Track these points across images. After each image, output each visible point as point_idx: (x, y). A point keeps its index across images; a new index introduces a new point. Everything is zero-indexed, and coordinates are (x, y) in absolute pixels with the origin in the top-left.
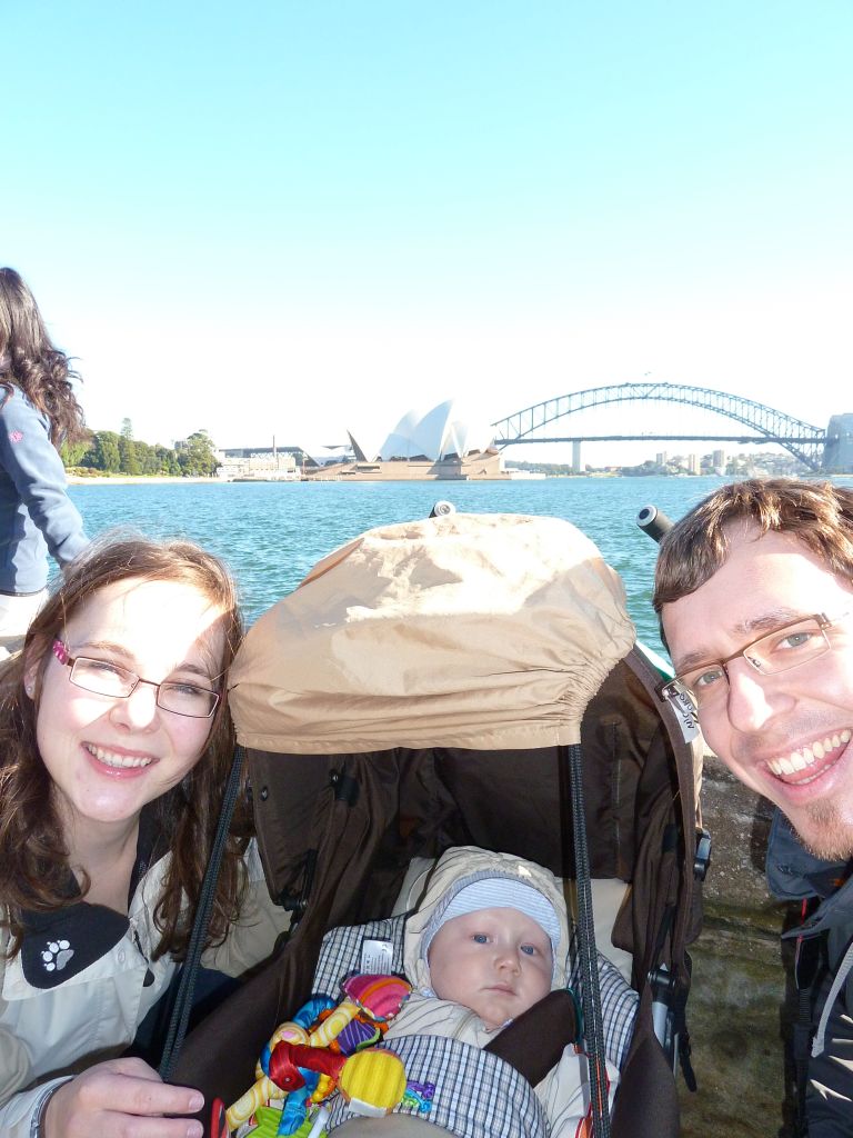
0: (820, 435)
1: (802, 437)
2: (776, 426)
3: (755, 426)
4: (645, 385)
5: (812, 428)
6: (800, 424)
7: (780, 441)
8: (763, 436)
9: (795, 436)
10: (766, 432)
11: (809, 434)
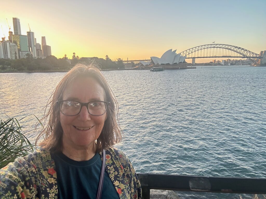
0: (258, 56)
1: (253, 56)
2: (247, 54)
3: (241, 54)
4: (214, 44)
5: (256, 54)
6: (253, 53)
7: (247, 57)
8: (243, 56)
9: (251, 56)
10: (244, 55)
11: (255, 56)
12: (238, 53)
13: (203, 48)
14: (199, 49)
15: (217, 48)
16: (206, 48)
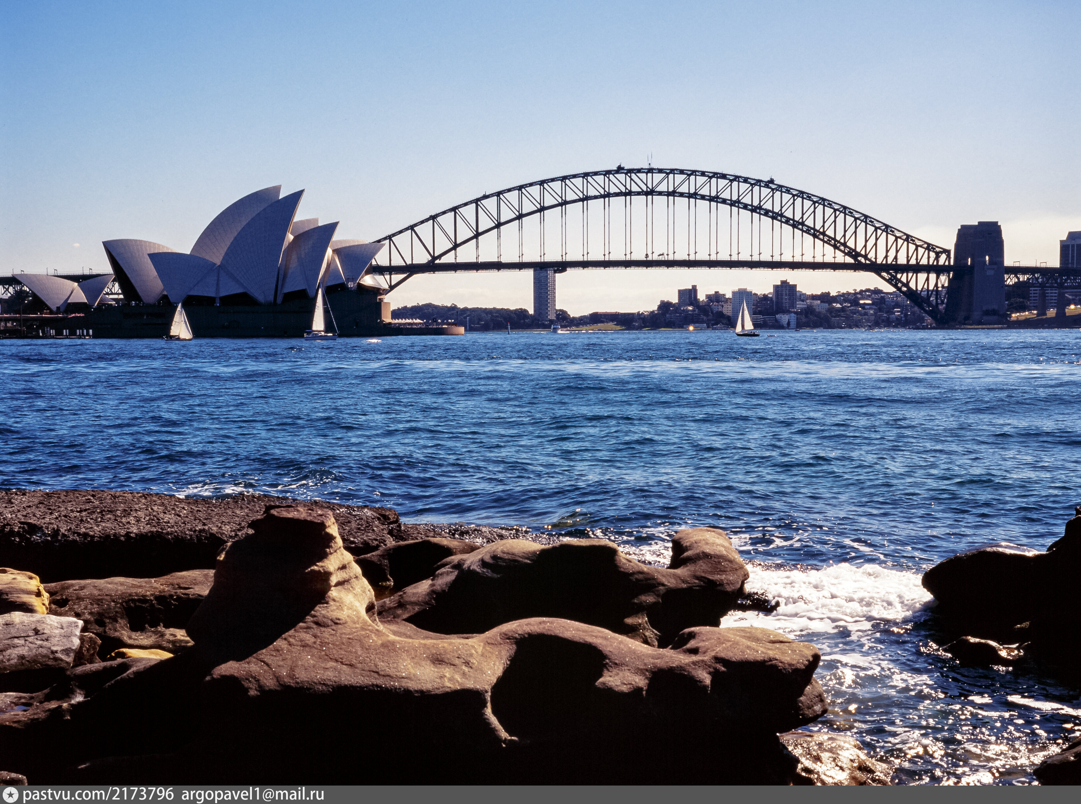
0: (942, 260)
1: (913, 262)
2: (871, 244)
5: (929, 247)
7: (876, 268)
10: (854, 254)
11: (924, 258)
12: (815, 236)
13: (570, 196)
14: (549, 201)
15: (671, 198)
16: (592, 192)
